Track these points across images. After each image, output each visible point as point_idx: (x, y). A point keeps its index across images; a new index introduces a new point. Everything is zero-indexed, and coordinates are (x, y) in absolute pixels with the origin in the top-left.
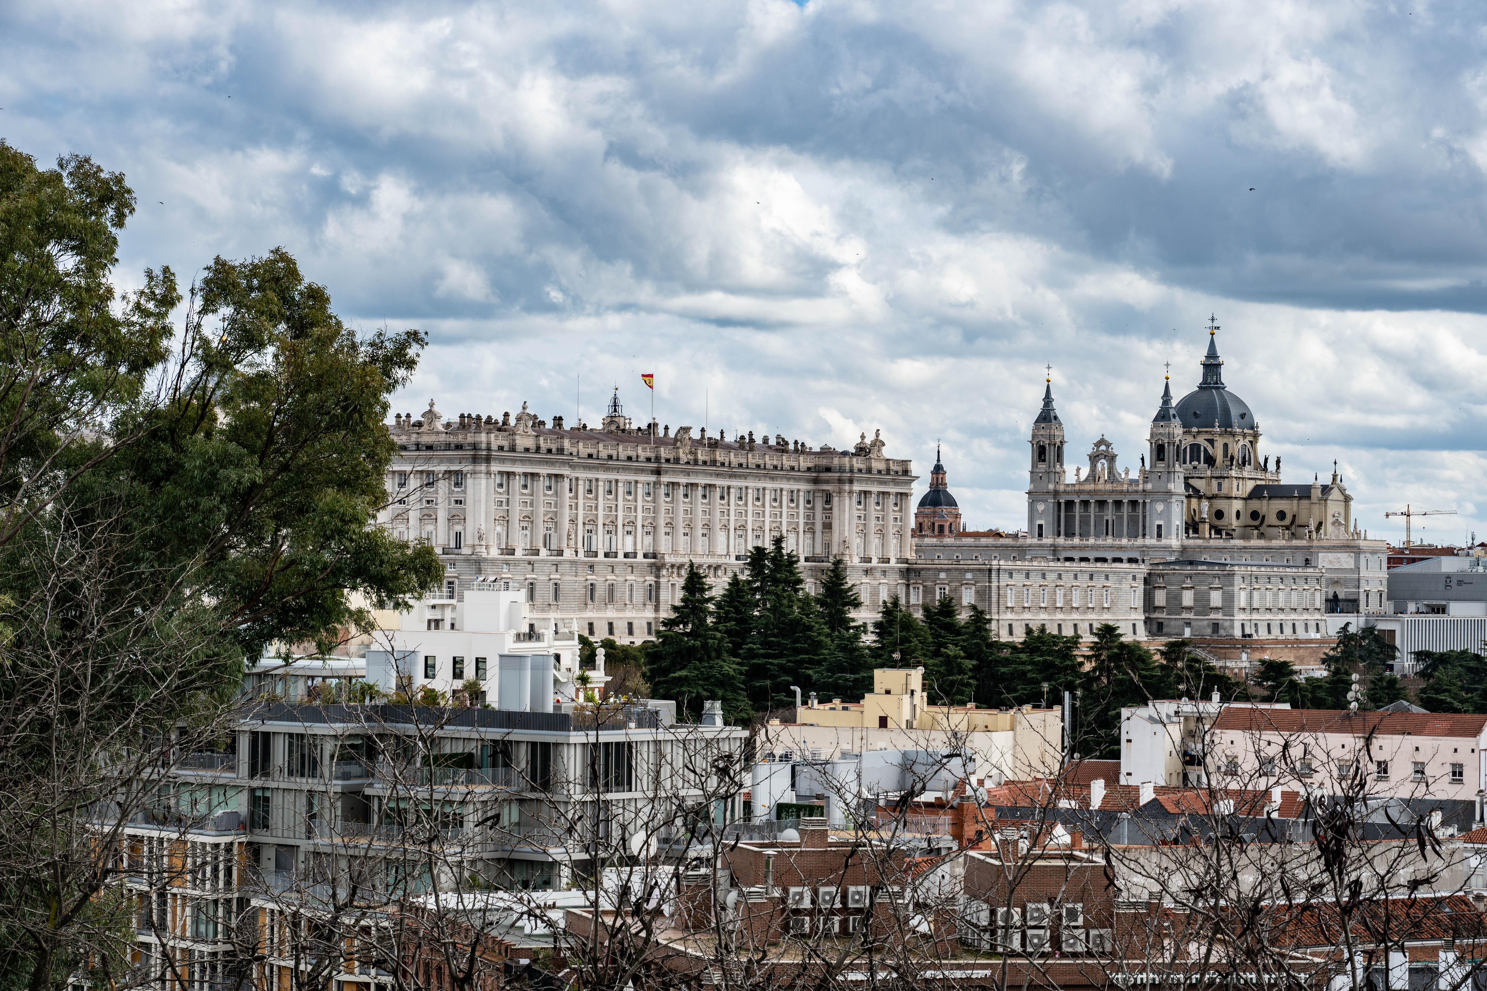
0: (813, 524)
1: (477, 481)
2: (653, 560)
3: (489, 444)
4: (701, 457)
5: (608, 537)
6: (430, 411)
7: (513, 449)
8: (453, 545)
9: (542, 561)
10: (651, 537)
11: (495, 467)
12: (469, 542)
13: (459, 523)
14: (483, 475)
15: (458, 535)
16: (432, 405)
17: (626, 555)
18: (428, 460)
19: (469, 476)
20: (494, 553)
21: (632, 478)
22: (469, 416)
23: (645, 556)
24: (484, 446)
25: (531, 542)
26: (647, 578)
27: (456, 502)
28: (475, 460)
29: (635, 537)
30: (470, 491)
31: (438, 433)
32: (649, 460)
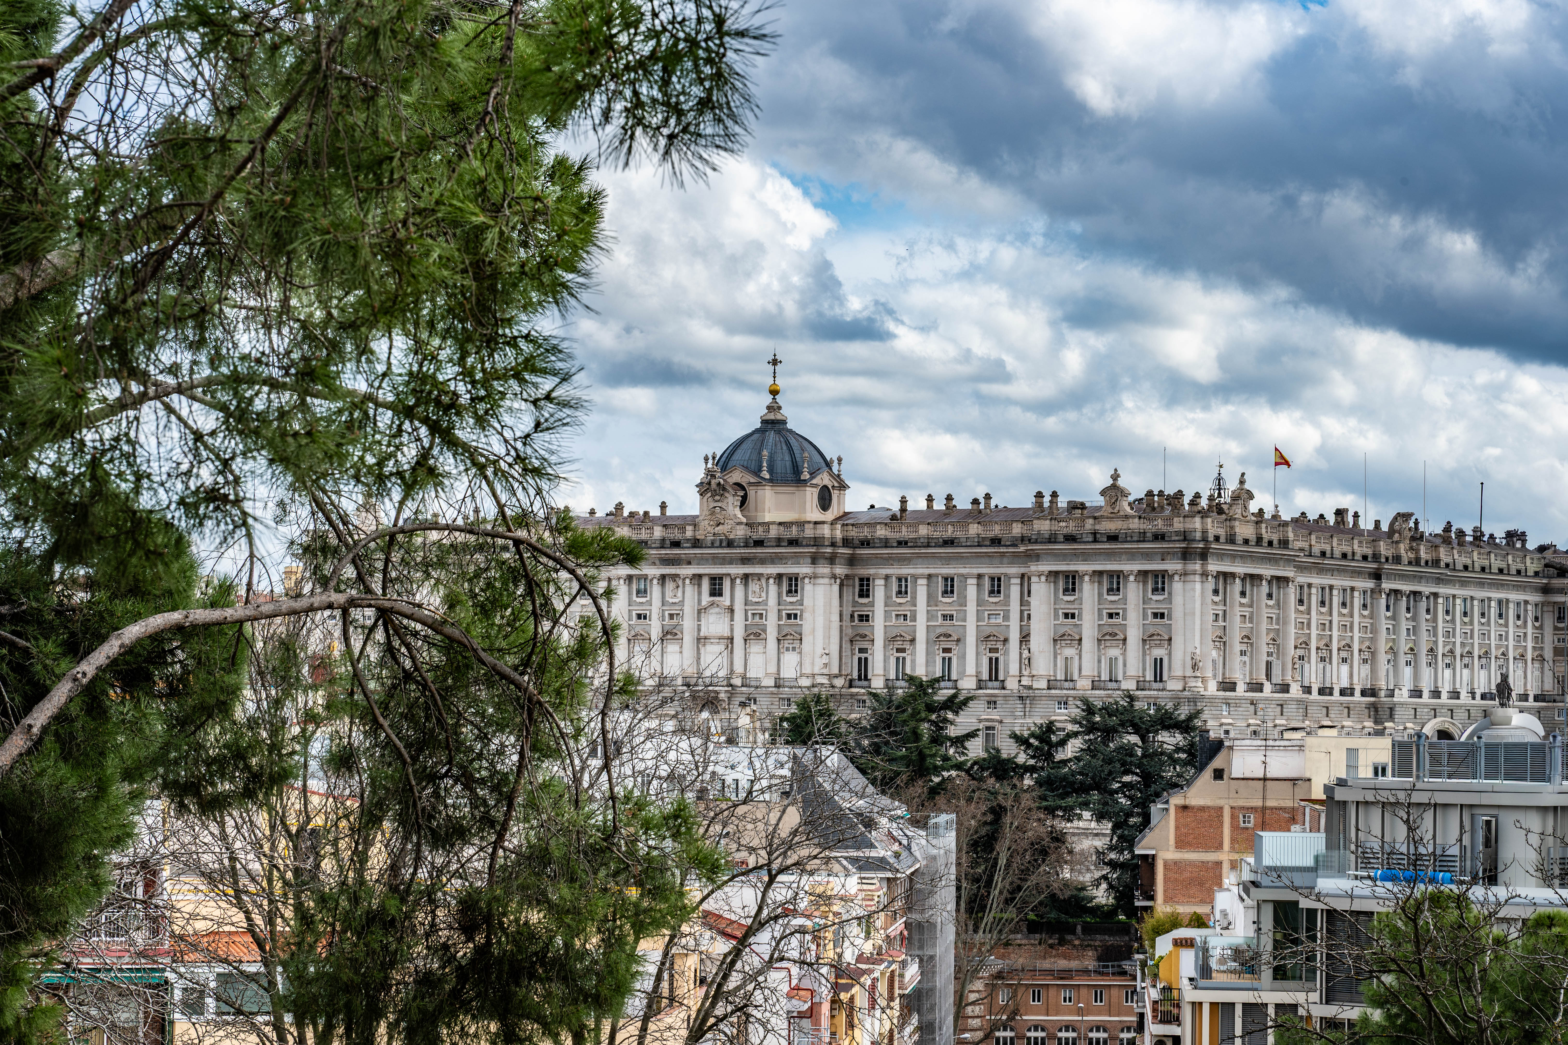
0: (1542, 648)
1: (1189, 586)
2: (1372, 699)
3: (1205, 532)
4: (1423, 555)
5: (1321, 665)
6: (1114, 487)
7: (1231, 540)
8: (1149, 676)
9: (1267, 699)
10: (1368, 666)
11: (1214, 566)
12: (1178, 672)
13: (1159, 646)
14: (1197, 578)
15: (1158, 664)
16: (1115, 477)
17: (1343, 692)
18: (1110, 555)
19: (1176, 578)
20: (1212, 688)
21: (1348, 583)
22: (1161, 494)
23: (1364, 693)
24: (1198, 535)
25: (1251, 673)
26: (1366, 724)
27: (1155, 615)
28: (1186, 555)
29: (1351, 667)
30: (1178, 600)
31: (1127, 517)
32: (1365, 558)
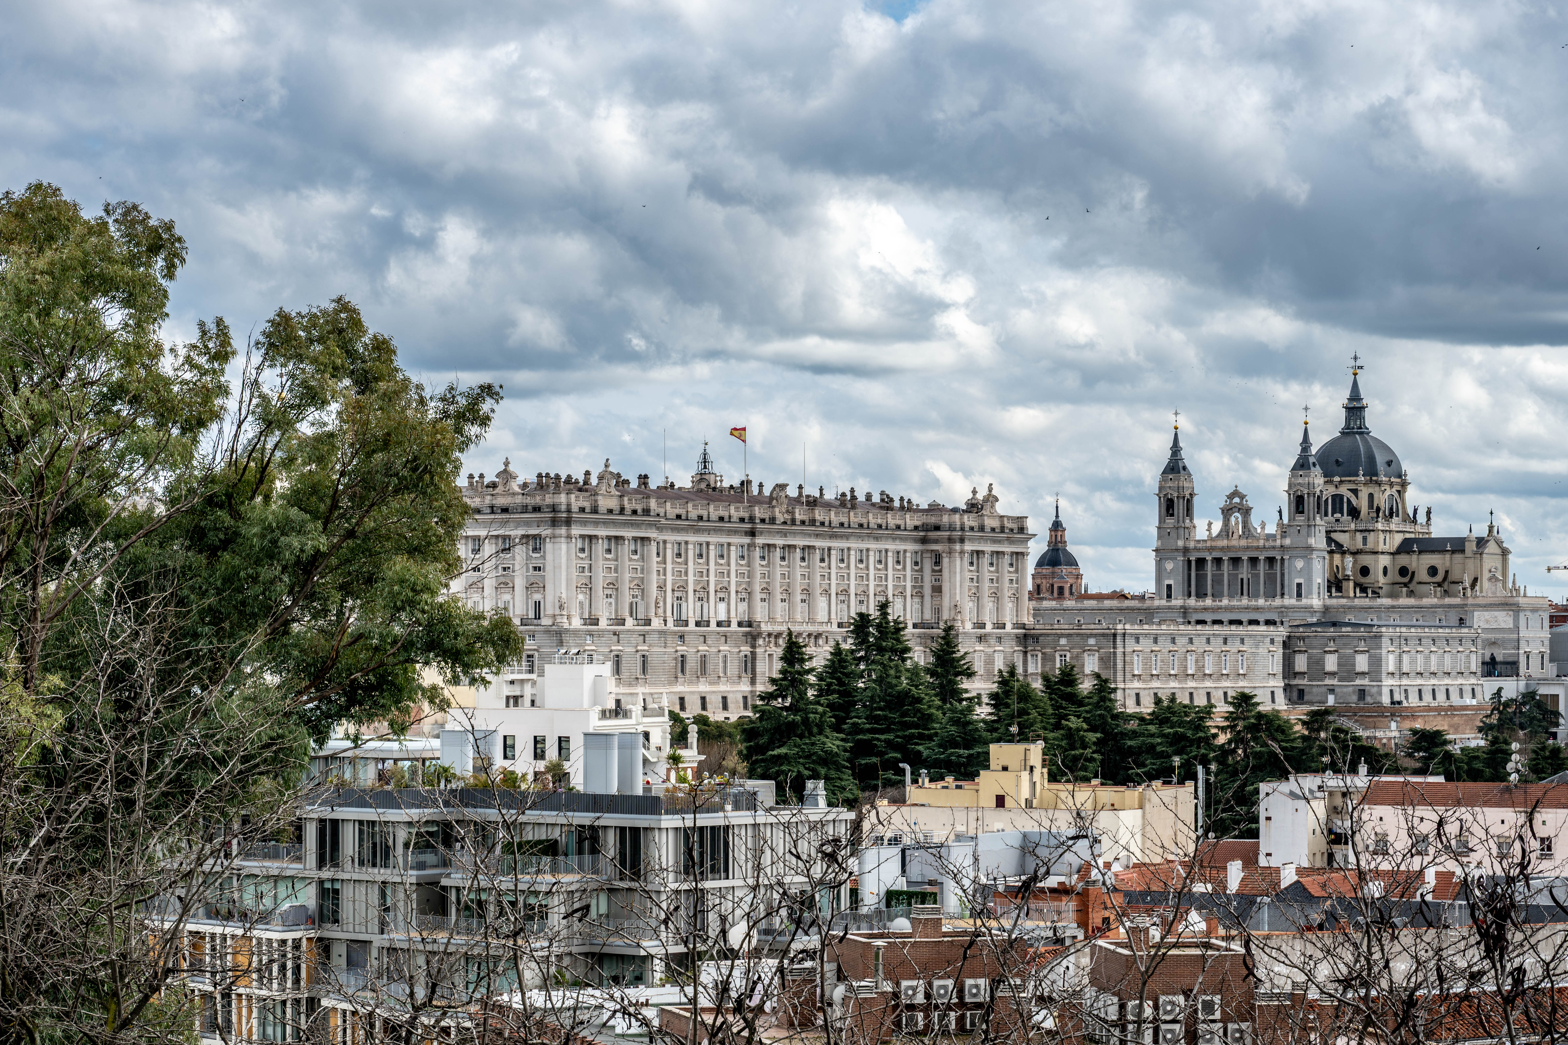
0: (922, 587)
1: (557, 546)
2: (748, 629)
3: (569, 505)
4: (799, 517)
5: (699, 604)
6: (505, 471)
7: (595, 510)
8: (531, 615)
9: (629, 631)
10: (745, 604)
11: (576, 531)
12: (550, 611)
13: (538, 592)
14: (563, 540)
15: (537, 605)
16: (507, 464)
17: (719, 624)
18: (504, 523)
19: (548, 540)
20: (576, 623)
21: (724, 540)
22: (547, 475)
23: (740, 624)
24: (563, 508)
25: (616, 611)
26: (742, 648)
27: (535, 568)
28: (554, 523)
29: (729, 604)
30: (549, 557)
31: (514, 494)
32: (742, 520)
